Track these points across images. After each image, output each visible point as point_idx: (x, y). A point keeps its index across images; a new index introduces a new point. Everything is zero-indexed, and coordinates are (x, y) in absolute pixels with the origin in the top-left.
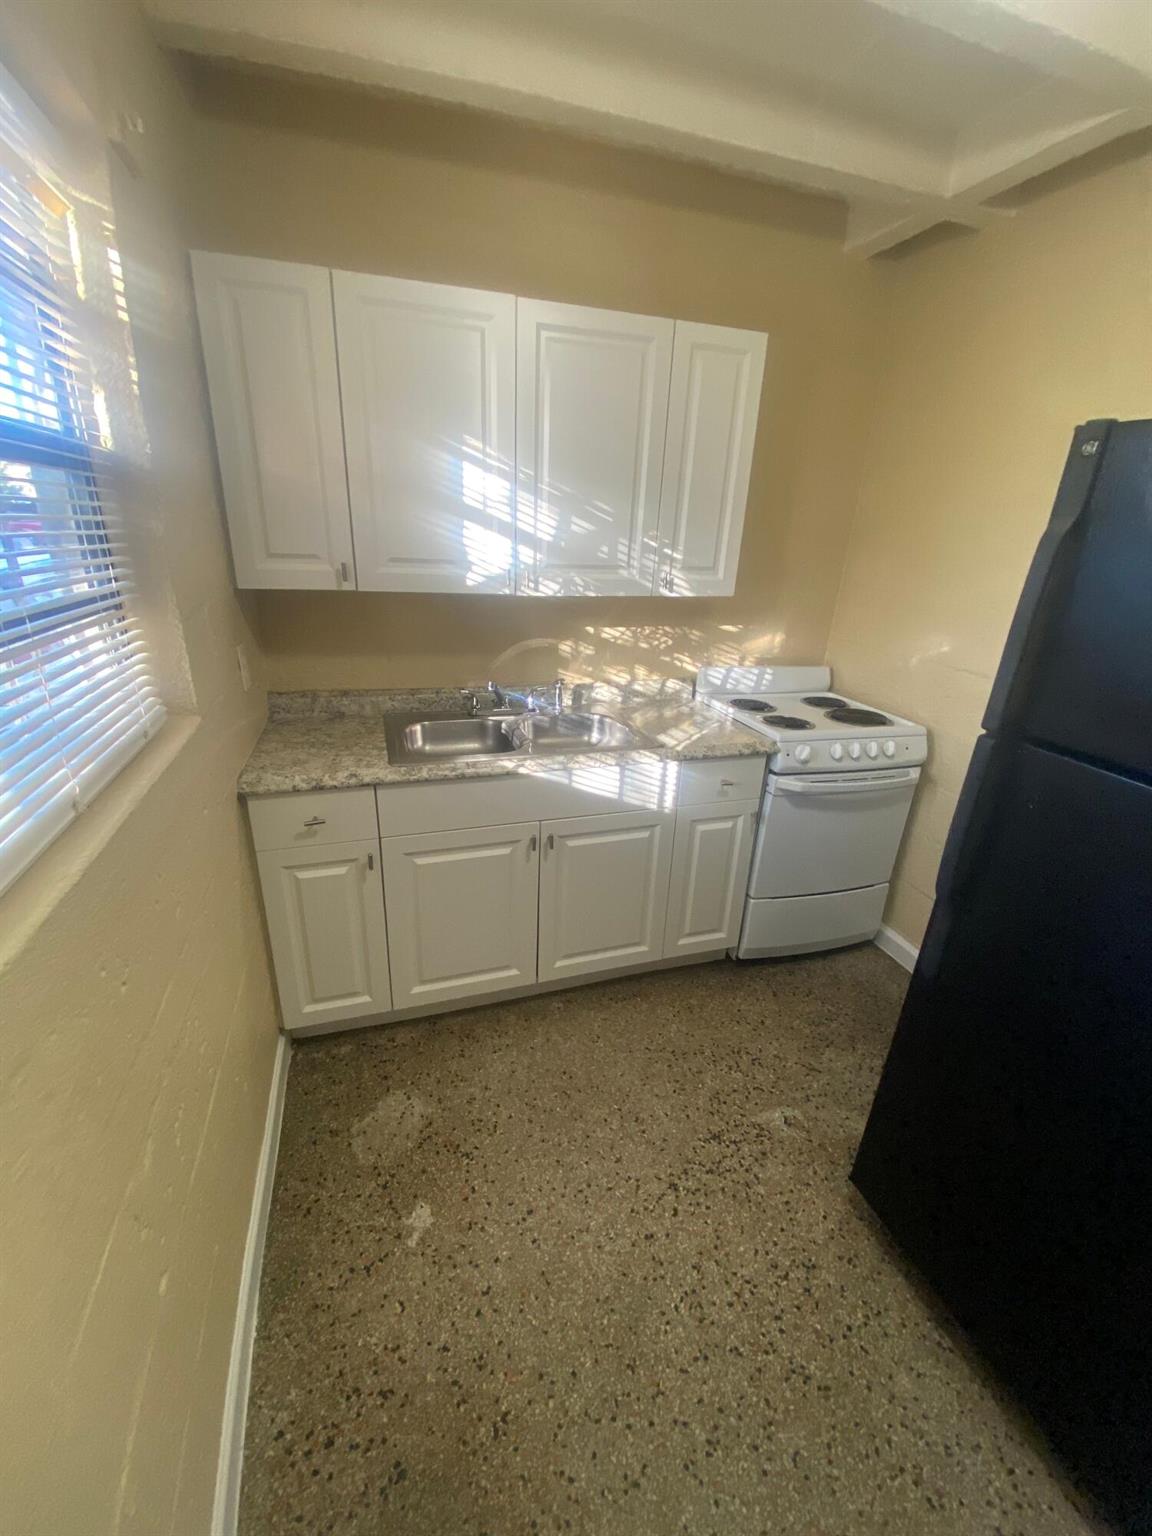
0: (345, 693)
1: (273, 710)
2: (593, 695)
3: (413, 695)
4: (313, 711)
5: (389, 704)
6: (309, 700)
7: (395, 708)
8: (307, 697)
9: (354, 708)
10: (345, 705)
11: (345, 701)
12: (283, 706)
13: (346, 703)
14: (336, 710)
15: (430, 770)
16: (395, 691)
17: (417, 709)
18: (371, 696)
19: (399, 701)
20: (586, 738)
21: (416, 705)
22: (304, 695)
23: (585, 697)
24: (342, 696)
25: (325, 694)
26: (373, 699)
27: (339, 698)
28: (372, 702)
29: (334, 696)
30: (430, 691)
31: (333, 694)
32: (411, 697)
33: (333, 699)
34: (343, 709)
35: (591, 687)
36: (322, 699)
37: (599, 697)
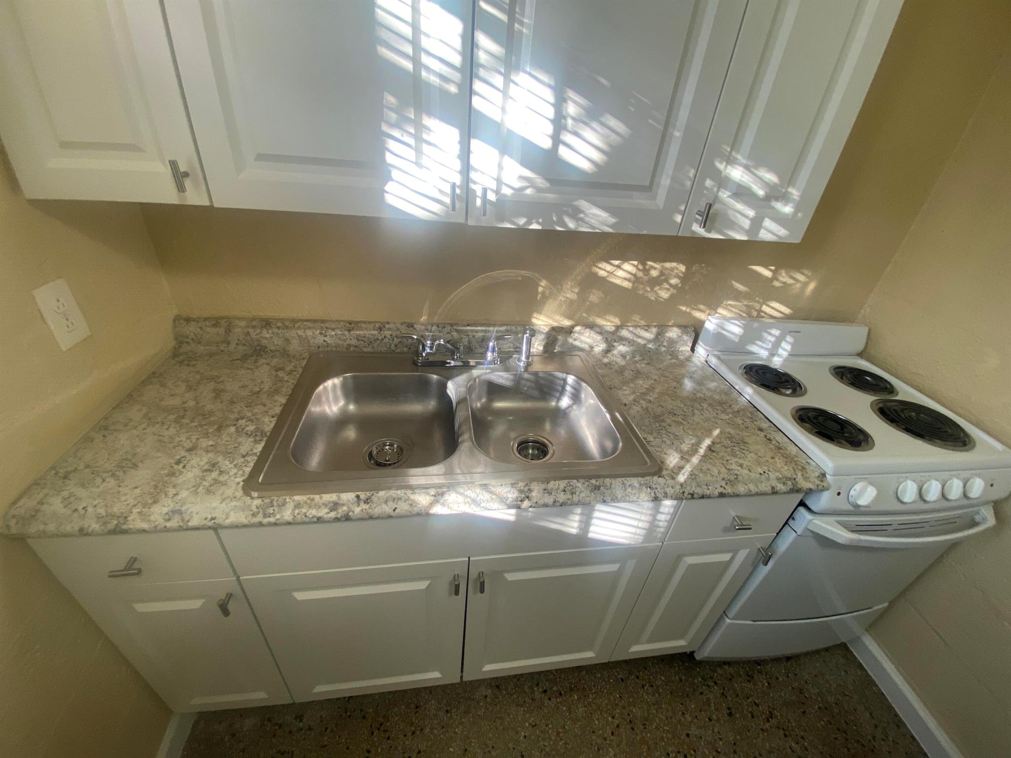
0: (267, 323)
1: (180, 340)
2: (571, 340)
3: (349, 331)
4: (228, 343)
5: (321, 339)
6: (221, 331)
7: (328, 345)
8: (220, 327)
9: (278, 342)
10: (266, 338)
11: (266, 334)
12: (192, 336)
13: (268, 336)
14: (256, 343)
15: (298, 506)
16: (327, 325)
17: (356, 346)
18: (299, 328)
19: (332, 336)
20: (554, 404)
21: (354, 342)
22: (216, 322)
23: (559, 343)
24: (262, 327)
25: (243, 324)
26: (300, 332)
27: (258, 331)
28: (300, 336)
29: (254, 327)
30: (371, 326)
31: (254, 323)
32: (346, 333)
33: (251, 330)
34: (264, 342)
35: (569, 331)
36: (237, 330)
37: (577, 343)
